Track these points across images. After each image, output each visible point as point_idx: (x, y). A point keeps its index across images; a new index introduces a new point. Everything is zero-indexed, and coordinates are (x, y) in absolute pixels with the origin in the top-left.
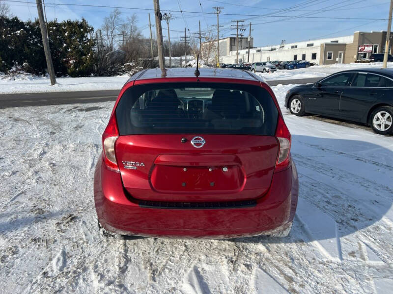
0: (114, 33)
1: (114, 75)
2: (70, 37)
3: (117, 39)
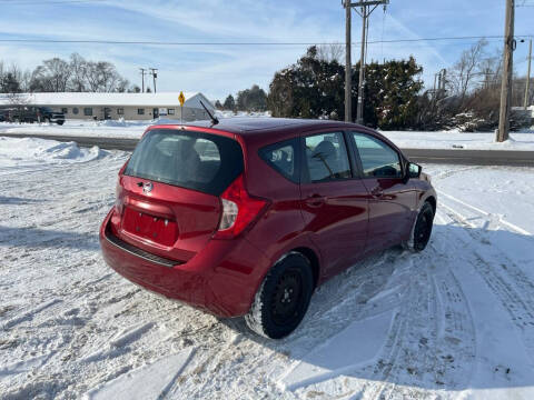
0: (472, 72)
1: (437, 130)
2: (390, 80)
3: (474, 79)
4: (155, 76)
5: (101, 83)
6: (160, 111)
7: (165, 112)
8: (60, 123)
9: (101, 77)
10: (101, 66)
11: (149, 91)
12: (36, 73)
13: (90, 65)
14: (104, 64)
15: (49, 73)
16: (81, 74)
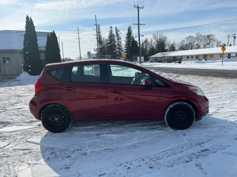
4: (235, 37)
5: (208, 44)
6: (232, 55)
7: (235, 55)
8: (180, 63)
9: (208, 42)
10: (208, 36)
11: (230, 45)
12: (181, 43)
13: (204, 37)
14: (211, 35)
15: (187, 42)
16: (199, 41)
